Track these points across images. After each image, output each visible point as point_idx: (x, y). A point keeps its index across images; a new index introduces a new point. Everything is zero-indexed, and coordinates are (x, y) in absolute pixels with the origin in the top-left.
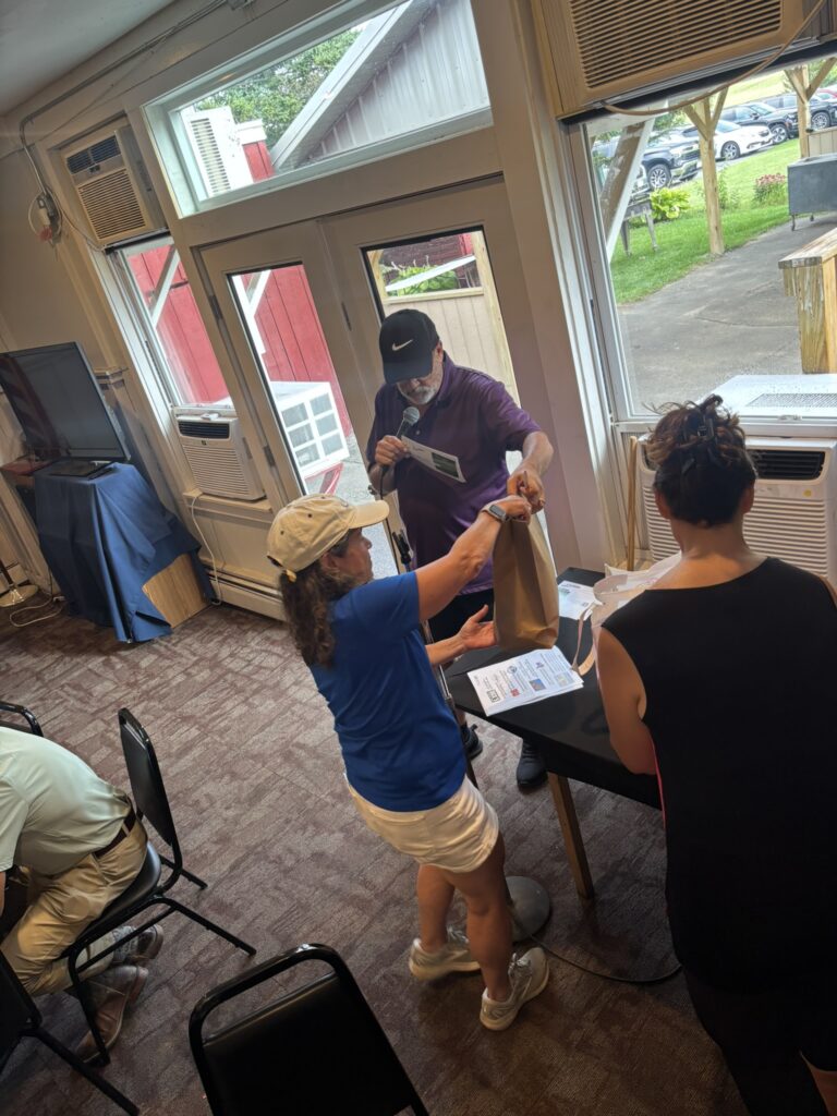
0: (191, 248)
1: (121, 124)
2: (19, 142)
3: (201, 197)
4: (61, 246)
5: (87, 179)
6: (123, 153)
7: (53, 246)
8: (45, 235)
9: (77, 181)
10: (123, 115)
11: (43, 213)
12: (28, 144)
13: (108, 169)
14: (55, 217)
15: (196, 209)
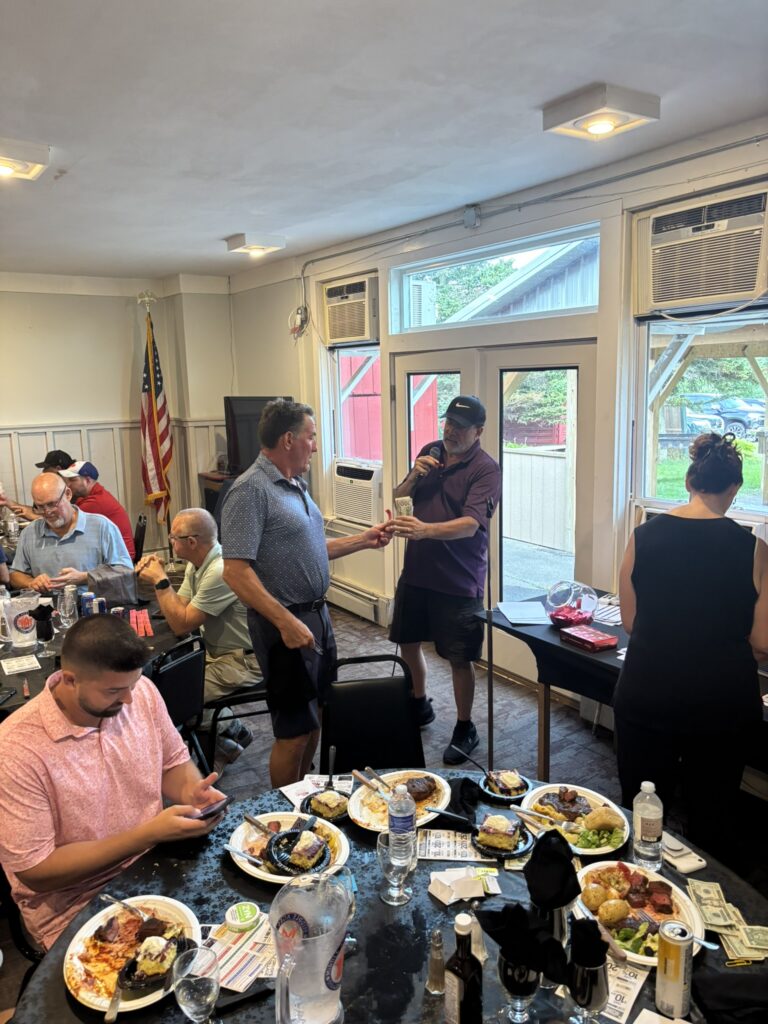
0: (391, 354)
1: (372, 275)
2: (299, 274)
3: (406, 325)
4: (302, 340)
5: (336, 302)
6: (367, 292)
7: (295, 339)
8: (294, 330)
9: (329, 303)
10: (376, 271)
11: (298, 318)
12: (305, 275)
13: (353, 298)
14: (304, 321)
15: (401, 331)
